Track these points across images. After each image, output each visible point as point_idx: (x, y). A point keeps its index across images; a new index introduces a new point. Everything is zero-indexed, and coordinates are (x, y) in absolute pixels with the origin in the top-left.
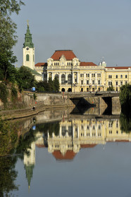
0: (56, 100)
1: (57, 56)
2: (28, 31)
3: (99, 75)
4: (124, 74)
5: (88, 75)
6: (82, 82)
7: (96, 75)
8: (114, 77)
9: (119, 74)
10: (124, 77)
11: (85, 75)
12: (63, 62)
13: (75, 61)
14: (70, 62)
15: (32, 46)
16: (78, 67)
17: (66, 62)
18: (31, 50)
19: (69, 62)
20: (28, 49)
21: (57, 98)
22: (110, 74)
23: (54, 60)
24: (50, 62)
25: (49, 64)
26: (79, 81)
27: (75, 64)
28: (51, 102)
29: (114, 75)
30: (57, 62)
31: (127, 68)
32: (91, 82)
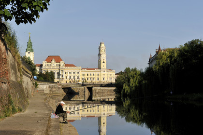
0: (54, 89)
1: (49, 59)
2: (30, 40)
3: (78, 73)
4: (92, 73)
5: (70, 73)
6: (66, 77)
7: (76, 73)
8: (86, 75)
9: (89, 73)
10: (92, 75)
11: (68, 73)
12: (54, 63)
13: (62, 63)
14: (59, 64)
15: (32, 50)
16: (64, 67)
17: (56, 64)
18: (31, 53)
20: (29, 53)
21: (54, 87)
22: (84, 73)
23: (47, 62)
24: (45, 64)
26: (64, 77)
27: (62, 65)
28: (50, 91)
29: (86, 74)
30: (49, 63)
31: (94, 69)
32: (72, 77)
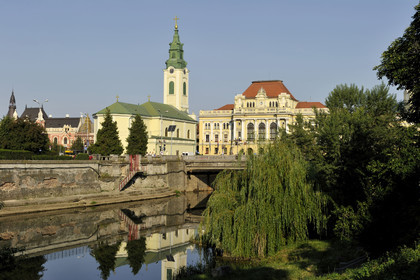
12: (262, 101)
13: (284, 100)
14: (275, 100)
15: (182, 65)
17: (268, 101)
18: (178, 72)
19: (272, 100)
20: (172, 71)
23: (247, 98)
25: (238, 105)
27: (282, 104)
30: (252, 101)
